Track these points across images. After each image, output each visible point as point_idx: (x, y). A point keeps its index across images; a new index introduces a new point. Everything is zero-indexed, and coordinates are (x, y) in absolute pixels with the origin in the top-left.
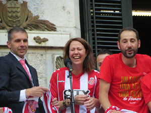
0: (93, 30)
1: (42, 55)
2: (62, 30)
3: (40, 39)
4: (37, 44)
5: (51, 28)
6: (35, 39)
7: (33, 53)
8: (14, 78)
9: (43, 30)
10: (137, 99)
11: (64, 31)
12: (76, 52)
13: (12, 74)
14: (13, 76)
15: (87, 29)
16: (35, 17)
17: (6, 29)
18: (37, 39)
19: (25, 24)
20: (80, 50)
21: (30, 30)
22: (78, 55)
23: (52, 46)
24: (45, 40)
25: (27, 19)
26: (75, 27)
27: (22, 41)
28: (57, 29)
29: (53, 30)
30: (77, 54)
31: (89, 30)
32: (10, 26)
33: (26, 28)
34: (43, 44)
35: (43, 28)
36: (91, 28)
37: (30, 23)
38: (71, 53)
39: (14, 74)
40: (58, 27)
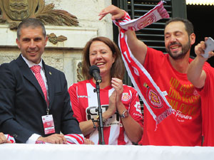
1: (58, 60)
2: (86, 24)
3: (55, 37)
4: (51, 45)
5: (71, 21)
8: (21, 94)
9: (60, 25)
10: (186, 117)
11: (89, 26)
12: (99, 56)
13: (17, 89)
14: (19, 91)
16: (48, 6)
17: (8, 23)
18: (51, 38)
19: (34, 16)
20: (105, 53)
22: (102, 61)
23: (72, 47)
24: (63, 39)
25: (37, 9)
26: (105, 20)
27: (32, 40)
28: (80, 23)
29: (73, 24)
30: (101, 59)
32: (13, 20)
34: (59, 45)
35: (59, 22)
37: (41, 15)
38: (92, 58)
39: (20, 88)
40: (81, 20)
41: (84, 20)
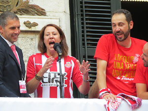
0: (82, 15)
1: (32, 39)
2: (51, 15)
3: (30, 23)
4: (27, 29)
5: (41, 12)
6: (25, 23)
7: (23, 37)
9: (33, 15)
10: (130, 80)
11: (53, 16)
12: (51, 36)
15: (77, 13)
16: (25, 2)
18: (27, 24)
19: (15, 9)
21: (21, 15)
24: (35, 25)
25: (17, 4)
26: (65, 12)
28: (47, 14)
29: (42, 15)
31: (78, 15)
32: (1, 11)
33: (17, 13)
34: (33, 29)
35: (33, 13)
36: (80, 13)
37: (20, 8)
38: (46, 38)
40: (48, 12)
41: (50, 11)
